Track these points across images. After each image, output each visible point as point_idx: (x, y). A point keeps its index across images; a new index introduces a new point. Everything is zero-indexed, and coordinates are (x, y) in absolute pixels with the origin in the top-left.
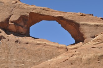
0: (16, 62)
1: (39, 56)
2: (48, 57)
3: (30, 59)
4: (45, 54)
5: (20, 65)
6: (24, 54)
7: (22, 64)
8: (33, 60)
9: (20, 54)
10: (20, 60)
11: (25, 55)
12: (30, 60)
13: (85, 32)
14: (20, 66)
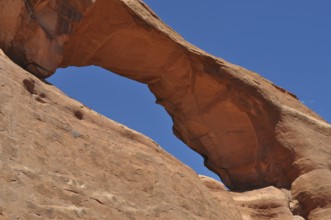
0: (38, 183)
1: (152, 188)
2: (188, 202)
3: (107, 189)
4: (174, 187)
5: (62, 208)
6: (73, 155)
7: (73, 207)
8: (121, 200)
9: (53, 147)
10: (54, 177)
11: (79, 162)
12: (110, 196)
13: (306, 145)
14: (59, 213)
